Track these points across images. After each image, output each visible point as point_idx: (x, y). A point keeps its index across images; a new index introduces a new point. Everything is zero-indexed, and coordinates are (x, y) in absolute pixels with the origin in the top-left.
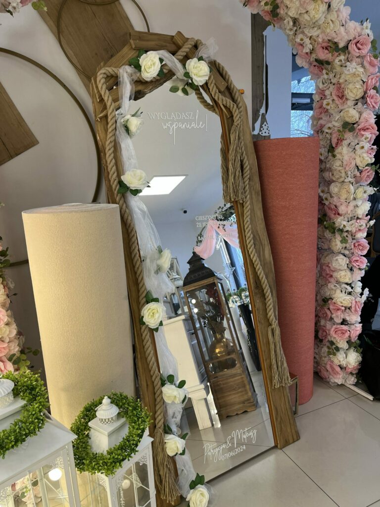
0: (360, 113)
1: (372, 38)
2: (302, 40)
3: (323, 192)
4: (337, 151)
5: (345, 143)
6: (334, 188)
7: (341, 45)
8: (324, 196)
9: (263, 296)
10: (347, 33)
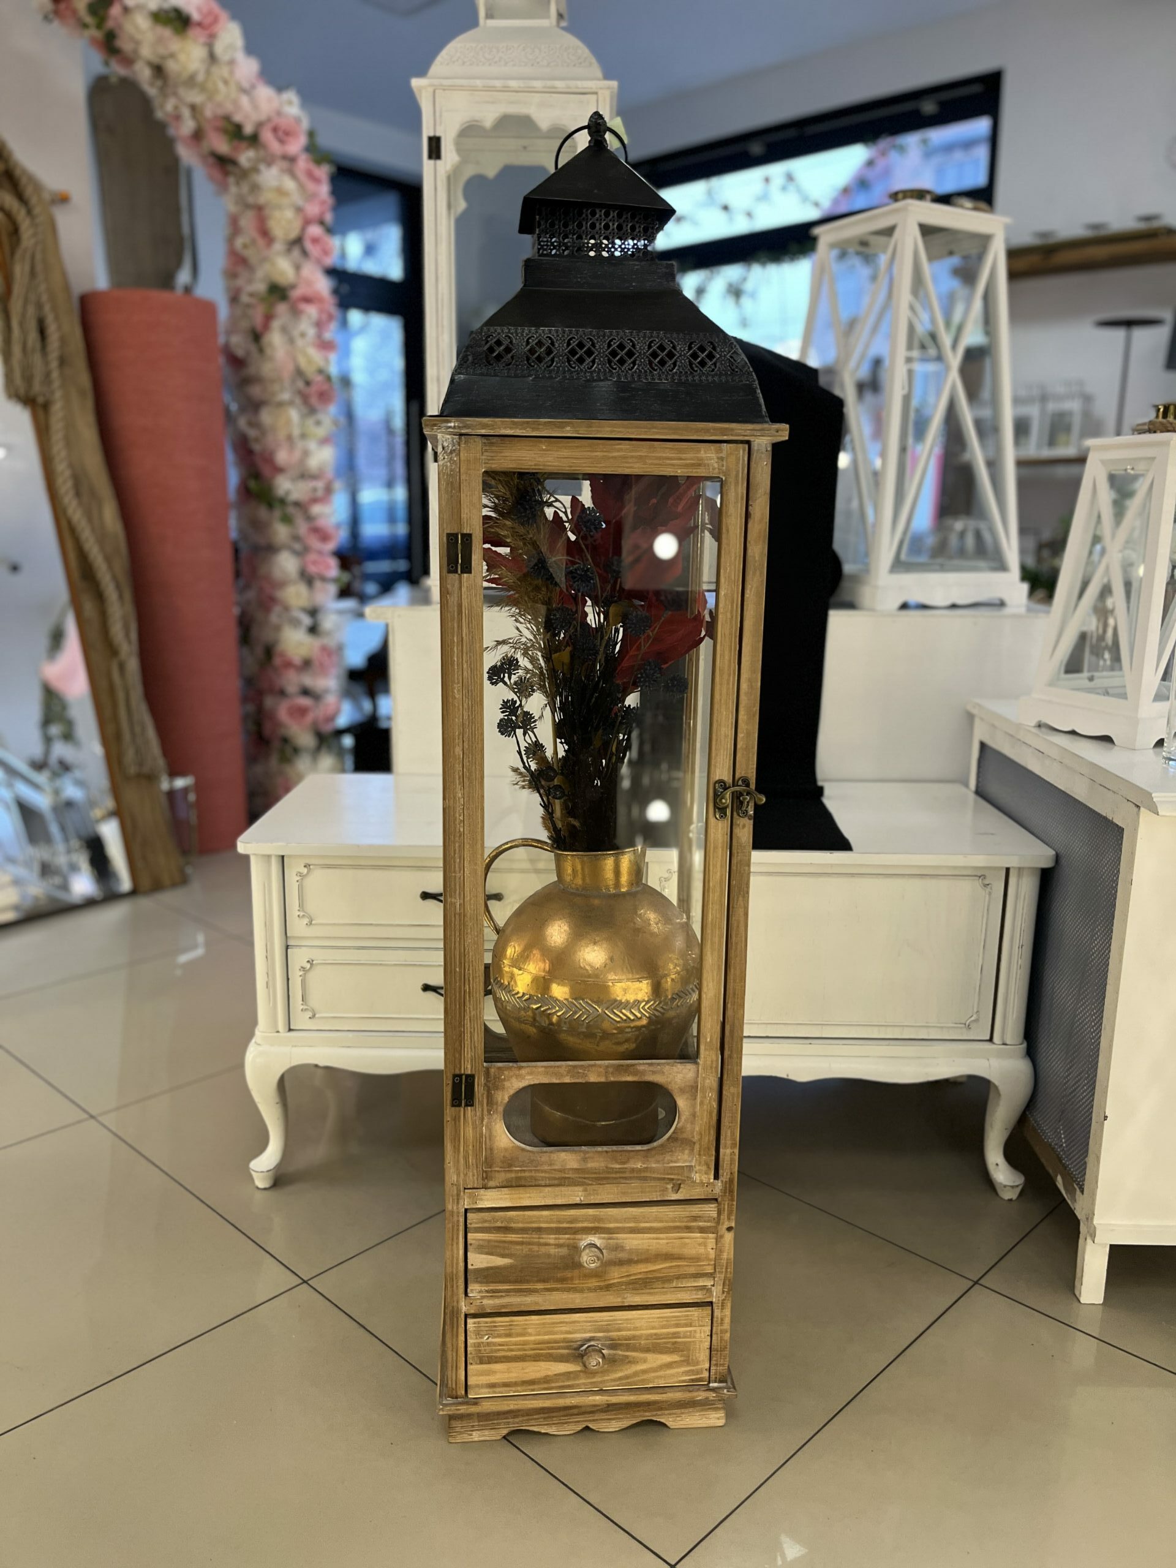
0: (298, 268)
1: (305, 124)
2: (176, 108)
3: (251, 424)
4: (265, 340)
5: (276, 324)
6: (266, 417)
7: (248, 129)
8: (252, 433)
9: (100, 597)
10: (255, 106)
